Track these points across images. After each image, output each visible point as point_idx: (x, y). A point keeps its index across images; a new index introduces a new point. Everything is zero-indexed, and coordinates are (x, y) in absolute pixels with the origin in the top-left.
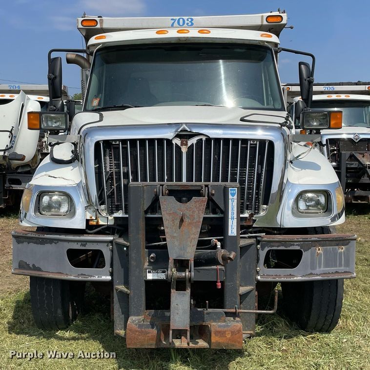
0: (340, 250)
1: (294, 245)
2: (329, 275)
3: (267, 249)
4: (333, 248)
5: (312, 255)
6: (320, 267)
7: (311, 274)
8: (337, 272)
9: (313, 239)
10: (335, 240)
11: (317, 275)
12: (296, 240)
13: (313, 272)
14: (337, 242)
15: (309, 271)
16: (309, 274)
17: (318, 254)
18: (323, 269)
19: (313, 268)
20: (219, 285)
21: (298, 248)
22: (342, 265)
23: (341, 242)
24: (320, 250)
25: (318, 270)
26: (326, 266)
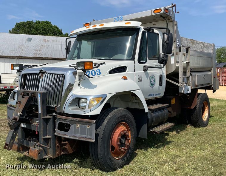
0: (88, 127)
1: (67, 121)
2: (82, 138)
3: (59, 122)
4: (84, 126)
5: (75, 127)
6: (78, 134)
7: (74, 136)
8: (85, 138)
9: (74, 120)
10: (85, 122)
11: (76, 137)
12: (67, 119)
13: (75, 135)
14: (86, 123)
15: (73, 135)
16: (73, 136)
17: (77, 127)
18: (79, 135)
19: (75, 133)
20: (36, 133)
21: (69, 123)
22: (88, 135)
23: (88, 124)
24: (78, 126)
25: (77, 135)
26: (81, 133)
